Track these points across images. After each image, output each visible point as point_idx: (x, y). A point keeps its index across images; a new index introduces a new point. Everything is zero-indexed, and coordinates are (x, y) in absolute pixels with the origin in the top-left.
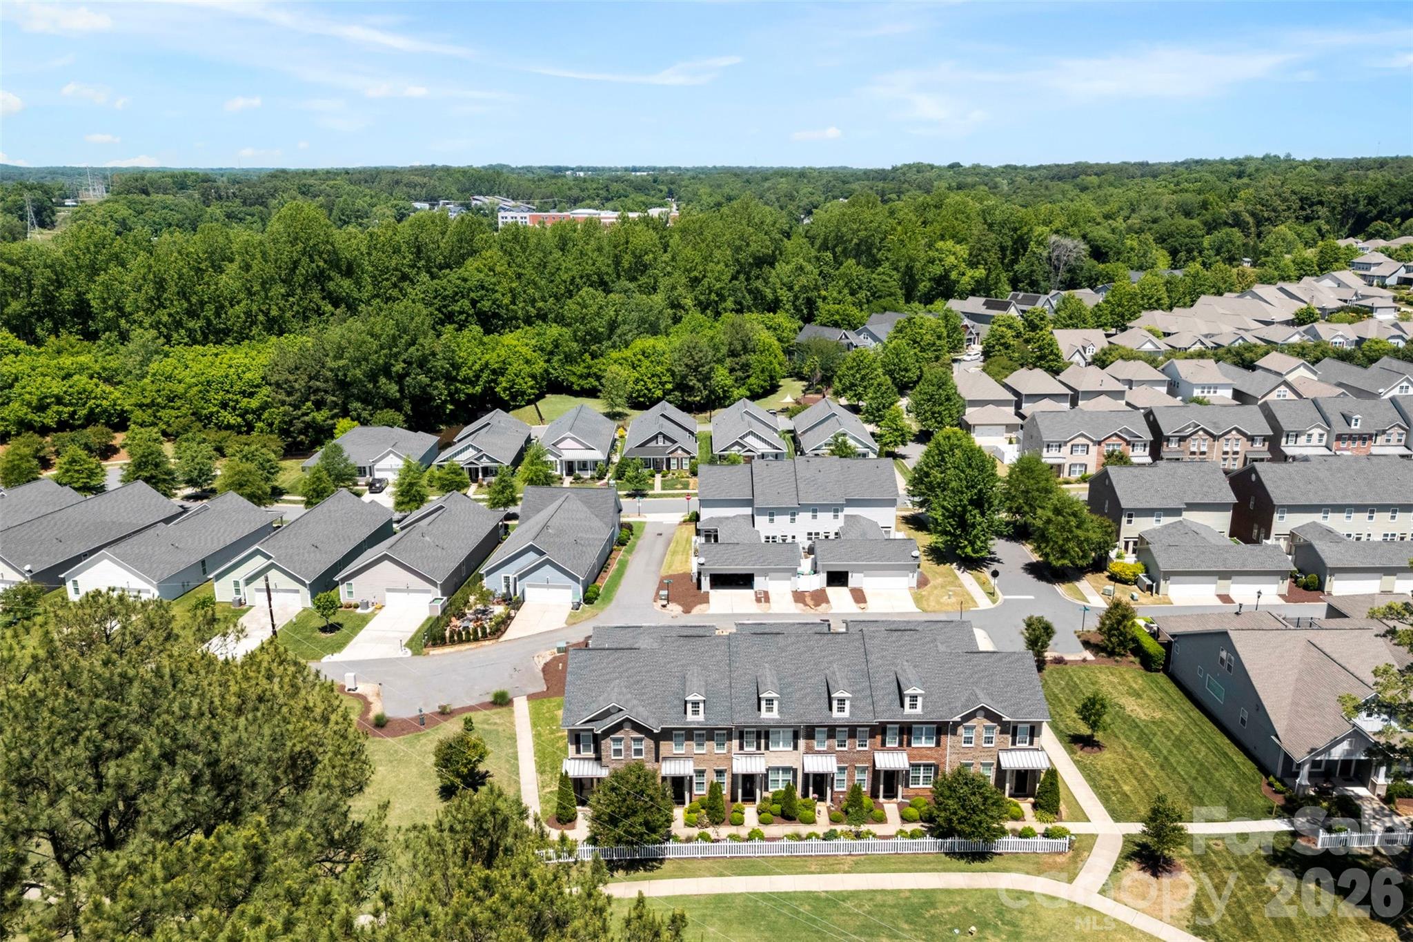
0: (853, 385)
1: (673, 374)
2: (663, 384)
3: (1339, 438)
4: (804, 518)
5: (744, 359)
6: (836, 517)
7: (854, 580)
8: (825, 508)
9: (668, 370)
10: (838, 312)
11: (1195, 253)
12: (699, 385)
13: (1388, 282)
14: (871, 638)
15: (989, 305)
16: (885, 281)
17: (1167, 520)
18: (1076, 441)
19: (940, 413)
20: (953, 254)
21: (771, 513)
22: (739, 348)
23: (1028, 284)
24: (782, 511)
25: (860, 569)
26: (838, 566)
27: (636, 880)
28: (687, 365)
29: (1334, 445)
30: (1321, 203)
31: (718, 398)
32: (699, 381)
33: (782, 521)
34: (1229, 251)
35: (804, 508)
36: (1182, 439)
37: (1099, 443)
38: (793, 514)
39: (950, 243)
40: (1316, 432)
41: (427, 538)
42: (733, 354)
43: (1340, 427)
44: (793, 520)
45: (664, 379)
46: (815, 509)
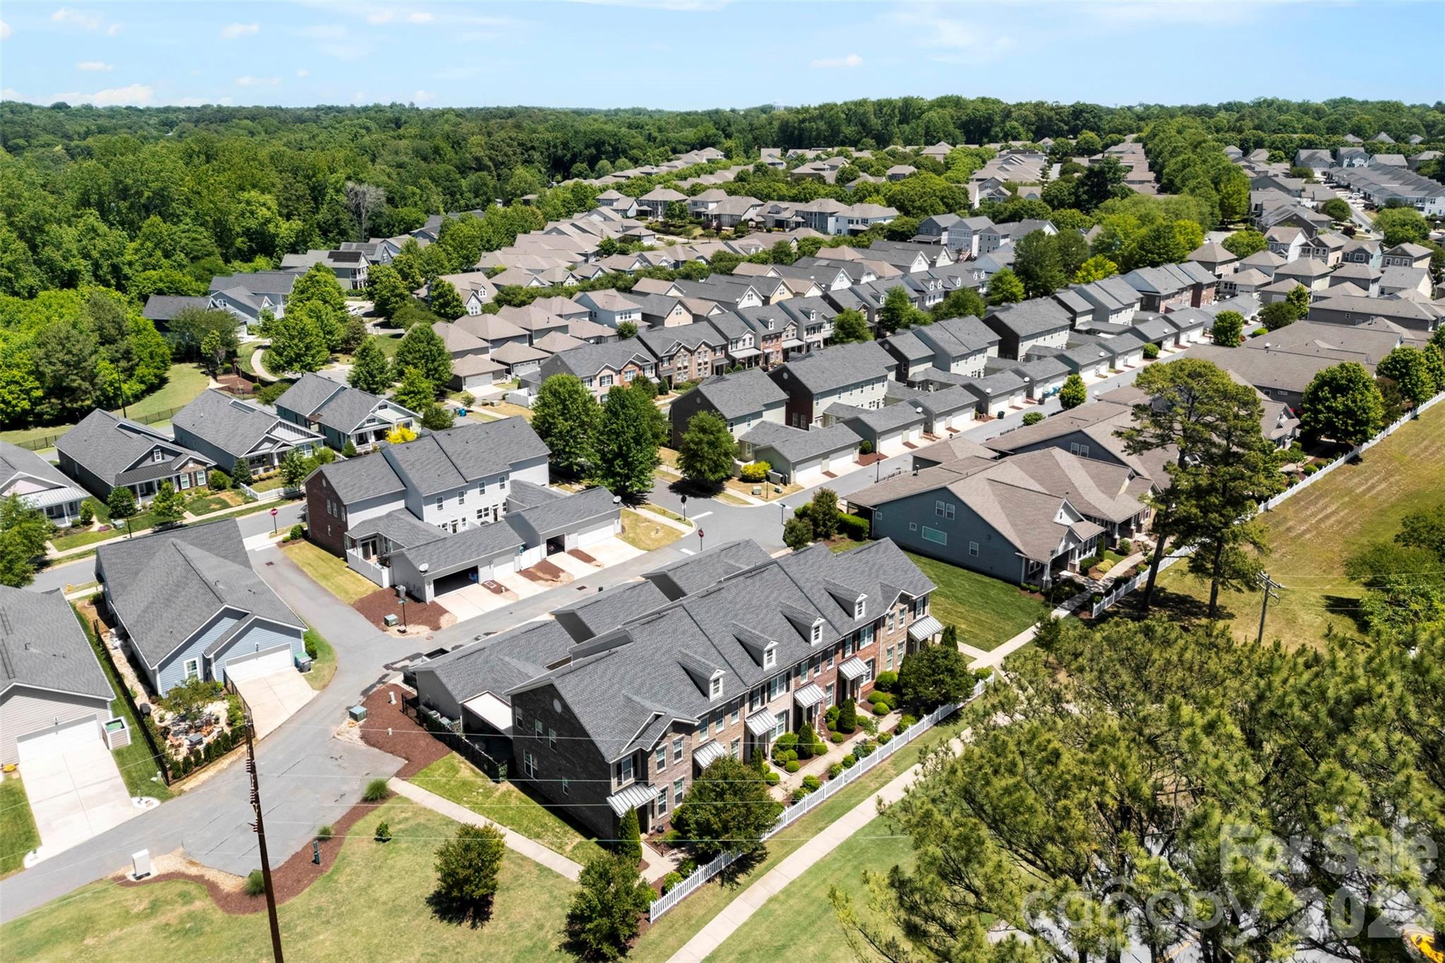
0: (298, 356)
1: (39, 376)
2: (27, 392)
3: (765, 339)
4: (472, 495)
5: (123, 345)
6: (503, 486)
7: (569, 543)
8: (491, 480)
9: (30, 373)
10: (161, 280)
11: (458, 196)
12: (86, 385)
13: (629, 214)
14: (788, 566)
15: (336, 256)
16: (194, 239)
17: (754, 423)
18: (602, 374)
19: (436, 370)
20: (264, 205)
21: (439, 499)
22: (113, 332)
23: (338, 234)
24: (450, 494)
25: (574, 530)
26: (552, 532)
27: (761, 875)
28: (62, 362)
29: (762, 345)
30: (533, 148)
31: (108, 398)
32: (83, 379)
33: (451, 504)
34: (485, 193)
35: (472, 484)
36: (671, 358)
37: (619, 372)
38: (462, 494)
39: (254, 194)
40: (747, 336)
41: (32, 650)
42: (106, 341)
43: (763, 331)
44: (462, 501)
45: (28, 385)
46: (481, 484)
